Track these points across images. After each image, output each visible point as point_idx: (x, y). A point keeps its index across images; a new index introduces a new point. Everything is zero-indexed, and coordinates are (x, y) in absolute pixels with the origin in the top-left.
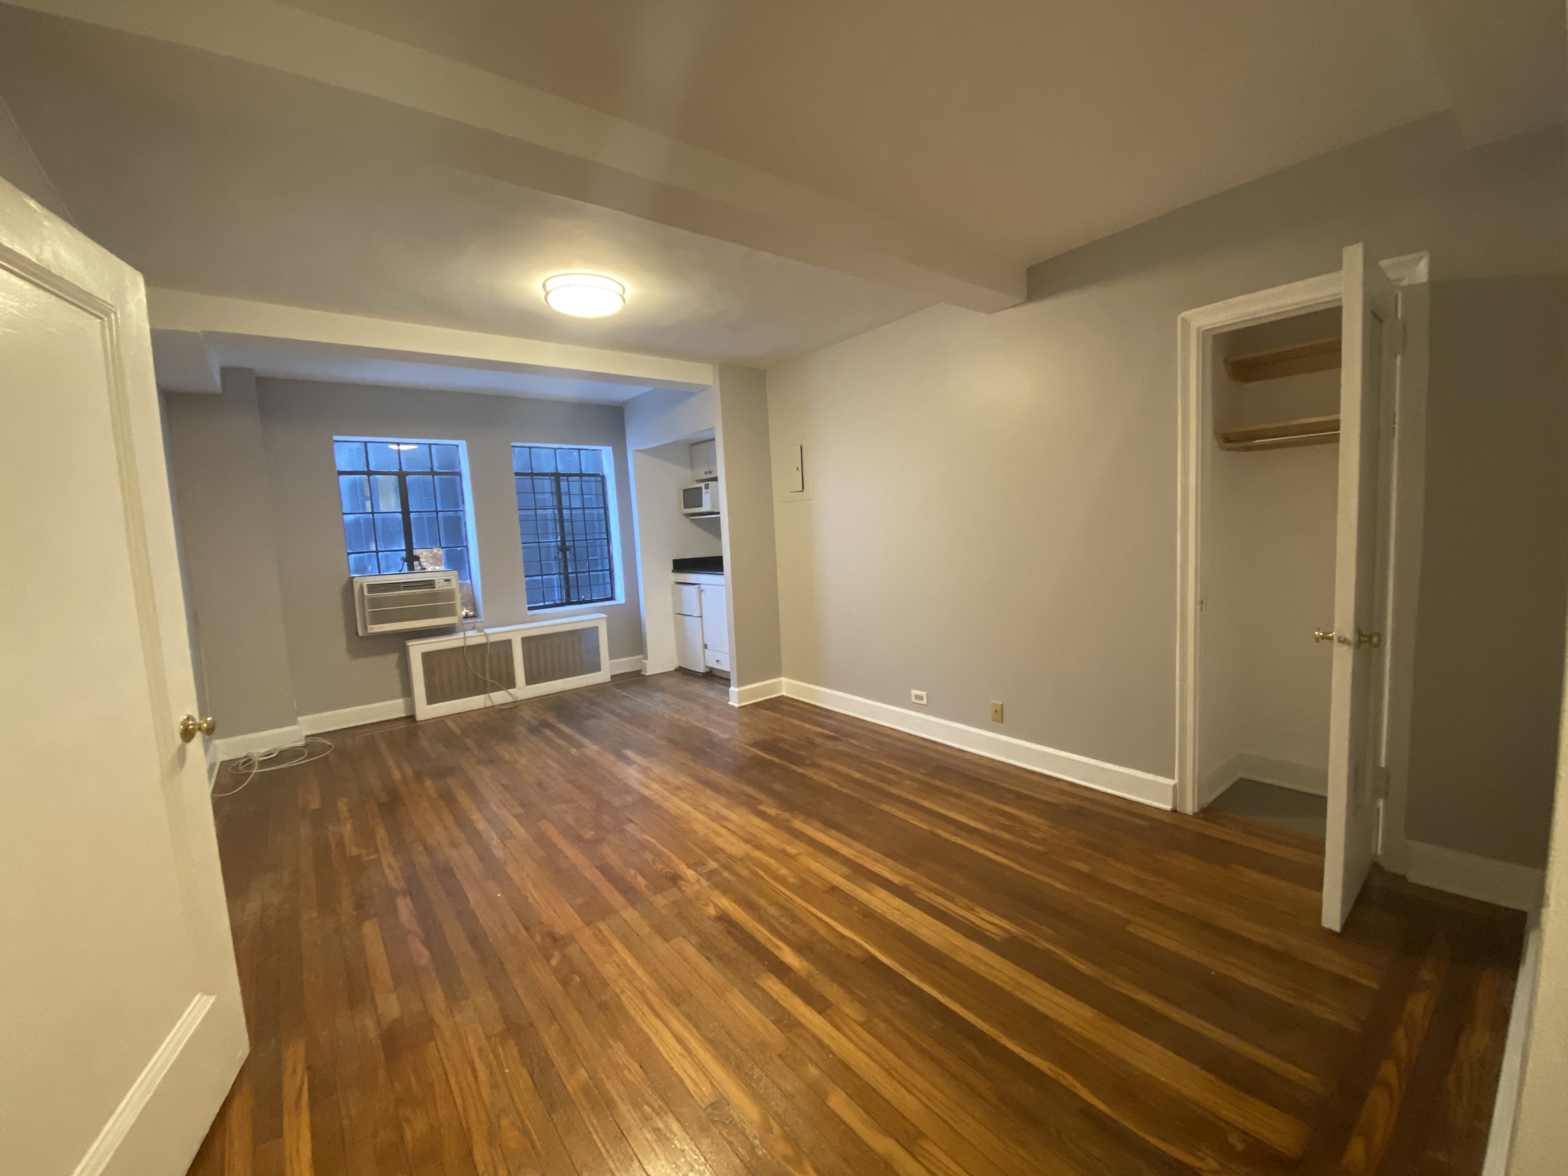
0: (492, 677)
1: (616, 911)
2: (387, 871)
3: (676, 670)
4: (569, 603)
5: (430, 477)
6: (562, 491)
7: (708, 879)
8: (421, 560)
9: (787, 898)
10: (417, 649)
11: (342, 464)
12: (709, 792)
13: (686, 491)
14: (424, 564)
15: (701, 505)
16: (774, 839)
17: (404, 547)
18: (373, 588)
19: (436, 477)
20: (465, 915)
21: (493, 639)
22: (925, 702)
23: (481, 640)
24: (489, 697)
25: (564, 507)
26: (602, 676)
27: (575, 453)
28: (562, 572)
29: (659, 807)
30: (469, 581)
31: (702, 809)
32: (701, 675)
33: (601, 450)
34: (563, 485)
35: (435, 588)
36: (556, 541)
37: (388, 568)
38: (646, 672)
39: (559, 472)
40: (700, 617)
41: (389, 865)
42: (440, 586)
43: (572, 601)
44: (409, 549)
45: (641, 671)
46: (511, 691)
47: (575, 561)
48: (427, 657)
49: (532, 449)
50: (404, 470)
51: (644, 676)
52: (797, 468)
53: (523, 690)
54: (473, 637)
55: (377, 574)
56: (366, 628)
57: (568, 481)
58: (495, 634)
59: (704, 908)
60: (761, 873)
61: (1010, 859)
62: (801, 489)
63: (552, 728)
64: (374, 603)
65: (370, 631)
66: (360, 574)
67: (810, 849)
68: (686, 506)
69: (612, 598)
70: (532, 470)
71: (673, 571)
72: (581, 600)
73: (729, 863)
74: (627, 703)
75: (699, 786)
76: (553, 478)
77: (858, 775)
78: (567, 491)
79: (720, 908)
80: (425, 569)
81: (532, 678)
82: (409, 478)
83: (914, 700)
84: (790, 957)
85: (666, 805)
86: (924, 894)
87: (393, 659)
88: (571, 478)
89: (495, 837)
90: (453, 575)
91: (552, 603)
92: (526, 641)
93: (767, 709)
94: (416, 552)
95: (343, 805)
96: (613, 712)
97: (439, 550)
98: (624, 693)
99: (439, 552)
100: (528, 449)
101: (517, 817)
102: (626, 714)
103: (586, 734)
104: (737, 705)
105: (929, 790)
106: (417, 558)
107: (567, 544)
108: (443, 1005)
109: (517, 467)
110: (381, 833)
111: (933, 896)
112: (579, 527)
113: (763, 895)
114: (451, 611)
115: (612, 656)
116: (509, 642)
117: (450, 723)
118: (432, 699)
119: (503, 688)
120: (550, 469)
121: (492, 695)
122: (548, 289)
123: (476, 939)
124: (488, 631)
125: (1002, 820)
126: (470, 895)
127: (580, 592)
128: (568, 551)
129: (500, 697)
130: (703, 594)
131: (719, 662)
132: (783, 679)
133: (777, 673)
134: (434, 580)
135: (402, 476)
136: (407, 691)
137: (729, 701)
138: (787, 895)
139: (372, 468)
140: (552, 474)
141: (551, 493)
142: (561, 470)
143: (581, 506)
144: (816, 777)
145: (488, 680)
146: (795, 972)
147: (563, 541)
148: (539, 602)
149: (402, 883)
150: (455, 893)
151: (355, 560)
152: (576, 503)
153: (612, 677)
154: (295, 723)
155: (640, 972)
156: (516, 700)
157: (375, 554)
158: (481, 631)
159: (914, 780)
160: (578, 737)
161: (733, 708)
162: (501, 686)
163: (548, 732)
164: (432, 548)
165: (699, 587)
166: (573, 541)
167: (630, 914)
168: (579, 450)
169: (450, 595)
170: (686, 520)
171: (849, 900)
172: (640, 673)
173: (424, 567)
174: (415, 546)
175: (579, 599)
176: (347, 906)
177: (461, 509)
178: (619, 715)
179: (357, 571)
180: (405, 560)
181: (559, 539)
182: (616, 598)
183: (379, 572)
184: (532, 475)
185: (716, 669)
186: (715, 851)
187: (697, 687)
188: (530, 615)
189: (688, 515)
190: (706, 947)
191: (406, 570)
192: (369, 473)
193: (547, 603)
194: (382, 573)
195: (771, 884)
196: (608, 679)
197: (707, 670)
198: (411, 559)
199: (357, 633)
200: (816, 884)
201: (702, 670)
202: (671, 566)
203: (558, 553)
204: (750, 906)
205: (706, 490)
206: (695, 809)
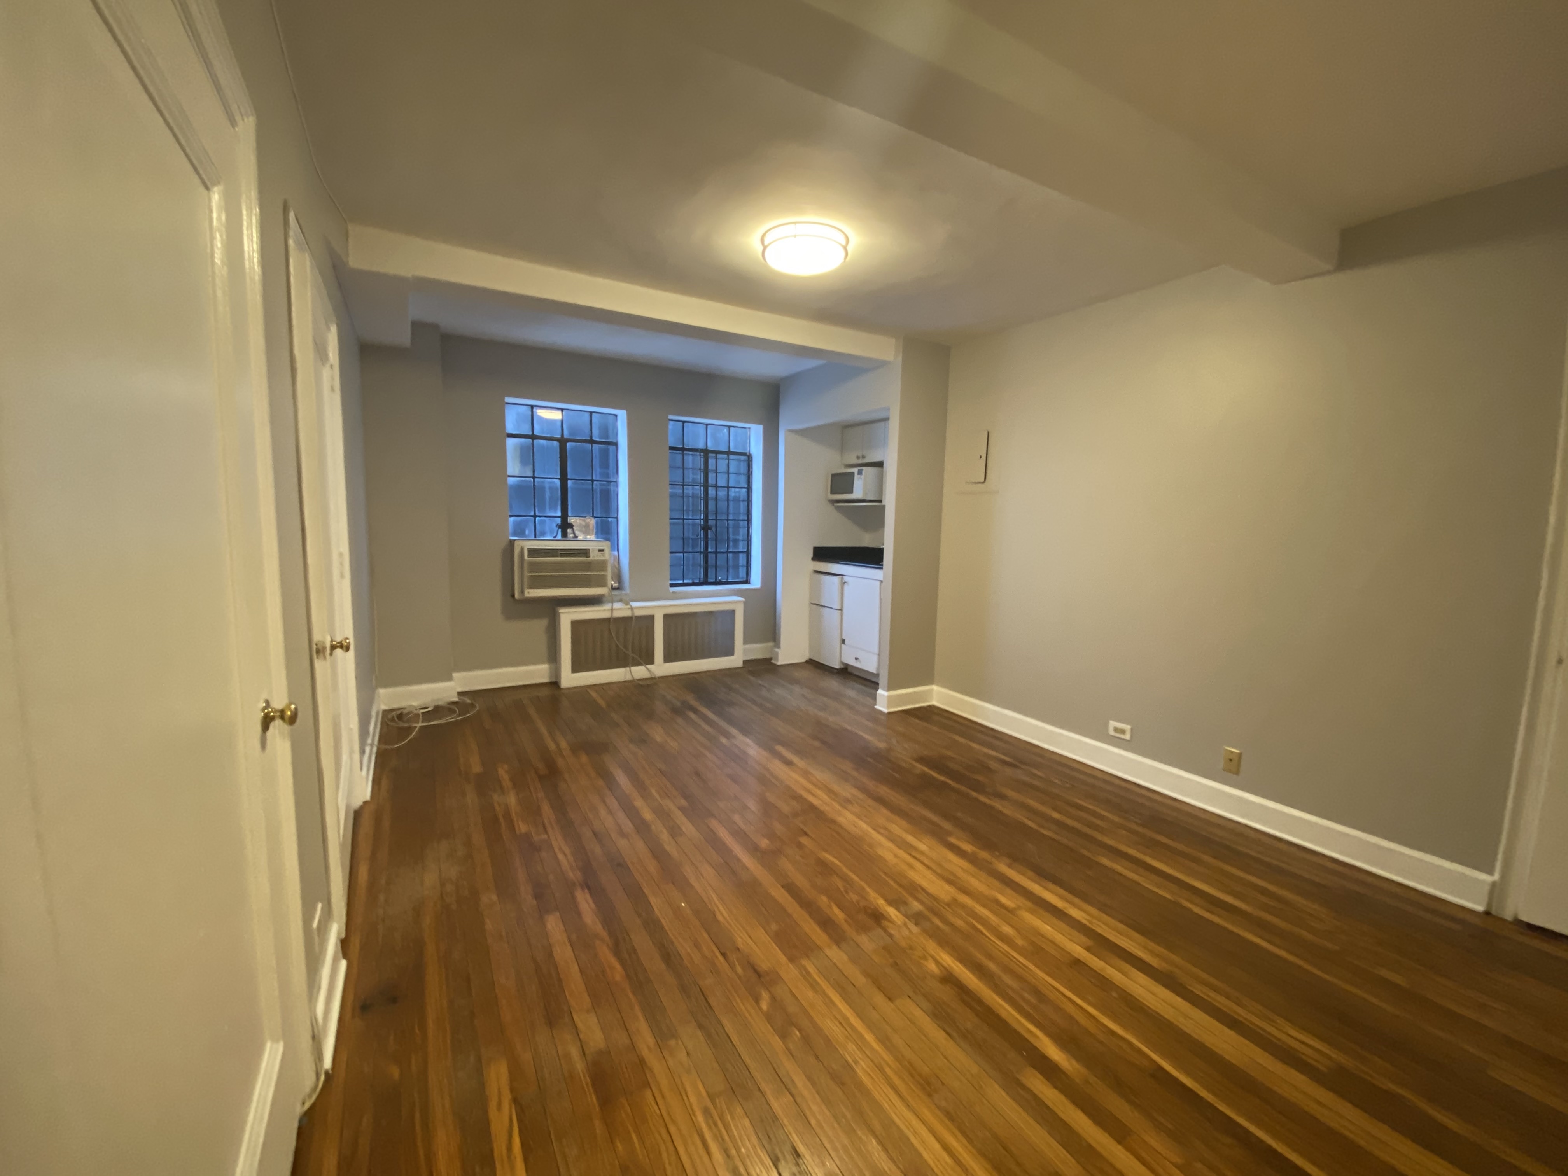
0: (633, 652)
1: (819, 948)
2: (560, 856)
3: (807, 662)
4: (705, 583)
5: (590, 445)
6: (710, 467)
7: (916, 924)
8: (574, 528)
9: (1021, 965)
10: (567, 616)
11: (510, 428)
12: (885, 811)
13: (834, 476)
14: (577, 533)
15: (851, 492)
16: (978, 883)
17: (559, 514)
18: (533, 552)
19: (595, 446)
20: (652, 925)
21: (638, 613)
22: (1127, 737)
23: (627, 613)
24: (630, 671)
25: (709, 485)
26: (735, 661)
27: (725, 430)
28: (702, 551)
29: (834, 822)
30: (616, 553)
31: (882, 831)
32: (836, 671)
33: (749, 428)
34: (711, 462)
35: (589, 557)
36: (700, 519)
37: (543, 534)
38: (777, 660)
39: (708, 449)
40: (840, 610)
41: (560, 849)
42: (594, 556)
43: (709, 581)
44: (564, 516)
45: (771, 659)
46: (649, 666)
47: (716, 540)
48: (576, 625)
49: (685, 424)
50: (565, 436)
51: (775, 665)
52: (981, 457)
53: (661, 668)
54: (620, 610)
55: (534, 538)
56: (522, 592)
57: (716, 458)
58: (640, 607)
59: (922, 961)
60: (979, 926)
61: (1297, 956)
62: (983, 480)
63: (695, 711)
64: (533, 567)
65: (526, 595)
66: (517, 537)
67: (1029, 904)
68: (832, 493)
69: (747, 582)
70: (683, 446)
71: (813, 559)
72: (717, 581)
73: (935, 906)
74: (764, 693)
75: (870, 802)
76: (702, 454)
77: (1056, 815)
78: (714, 468)
79: (943, 966)
80: (577, 537)
81: (668, 658)
82: (569, 445)
83: (1112, 732)
84: (1054, 1053)
85: (841, 820)
86: (1198, 989)
87: (540, 625)
88: (719, 456)
89: (665, 831)
90: (605, 545)
91: (690, 581)
92: (667, 617)
93: (920, 719)
94: (571, 520)
95: (503, 772)
96: (754, 702)
97: (591, 520)
98: (760, 682)
99: (592, 522)
100: (681, 423)
101: (681, 809)
102: (768, 705)
103: (731, 721)
104: (885, 710)
105: (1151, 845)
106: (571, 526)
107: (710, 522)
108: (651, 1041)
109: (672, 442)
110: (547, 810)
111: (1213, 994)
112: (722, 505)
113: (990, 957)
114: (601, 582)
115: (745, 642)
116: (652, 618)
117: (594, 694)
118: (576, 668)
119: (644, 664)
120: (701, 446)
121: (633, 669)
122: (766, 243)
123: (669, 956)
124: (634, 604)
125: (1264, 899)
126: (653, 900)
127: (718, 573)
128: (710, 530)
129: (639, 672)
130: (846, 587)
131: (858, 660)
132: (935, 687)
133: (929, 680)
134: (589, 550)
135: (562, 442)
136: (554, 657)
137: (876, 705)
138: (1020, 962)
139: (536, 433)
140: (702, 451)
141: (700, 469)
142: (711, 446)
143: (726, 486)
144: (1005, 811)
145: (630, 653)
146: (1064, 1073)
147: (706, 519)
148: (678, 580)
149: (579, 874)
150: (636, 895)
151: (514, 522)
152: (722, 482)
153: (745, 662)
154: (450, 679)
155: (869, 1037)
156: (653, 676)
157: (533, 518)
158: (627, 604)
159: (1130, 830)
160: (723, 724)
161: (881, 713)
162: (641, 661)
163: (692, 715)
164: (586, 517)
165: (842, 579)
166: (716, 520)
167: (835, 954)
168: (729, 427)
169: (602, 565)
170: (830, 508)
171: (1105, 983)
172: (770, 661)
173: (577, 535)
174: (570, 514)
175: (716, 579)
176: (526, 893)
177: (615, 480)
178: (761, 706)
179: (515, 534)
180: (560, 527)
181: (702, 518)
182: (751, 582)
183: (535, 537)
184: (683, 449)
185: (853, 667)
186: (914, 889)
187: (833, 684)
188: (671, 591)
189: (833, 502)
190: (940, 1015)
191: (559, 537)
192: (533, 437)
193: (686, 581)
194: (537, 539)
195: (994, 942)
196: (740, 664)
197: (842, 667)
198: (565, 527)
199: (513, 596)
200: (1053, 952)
201: (837, 666)
202: (811, 554)
203: (701, 531)
204: (978, 969)
205: (859, 476)
206: (874, 829)
